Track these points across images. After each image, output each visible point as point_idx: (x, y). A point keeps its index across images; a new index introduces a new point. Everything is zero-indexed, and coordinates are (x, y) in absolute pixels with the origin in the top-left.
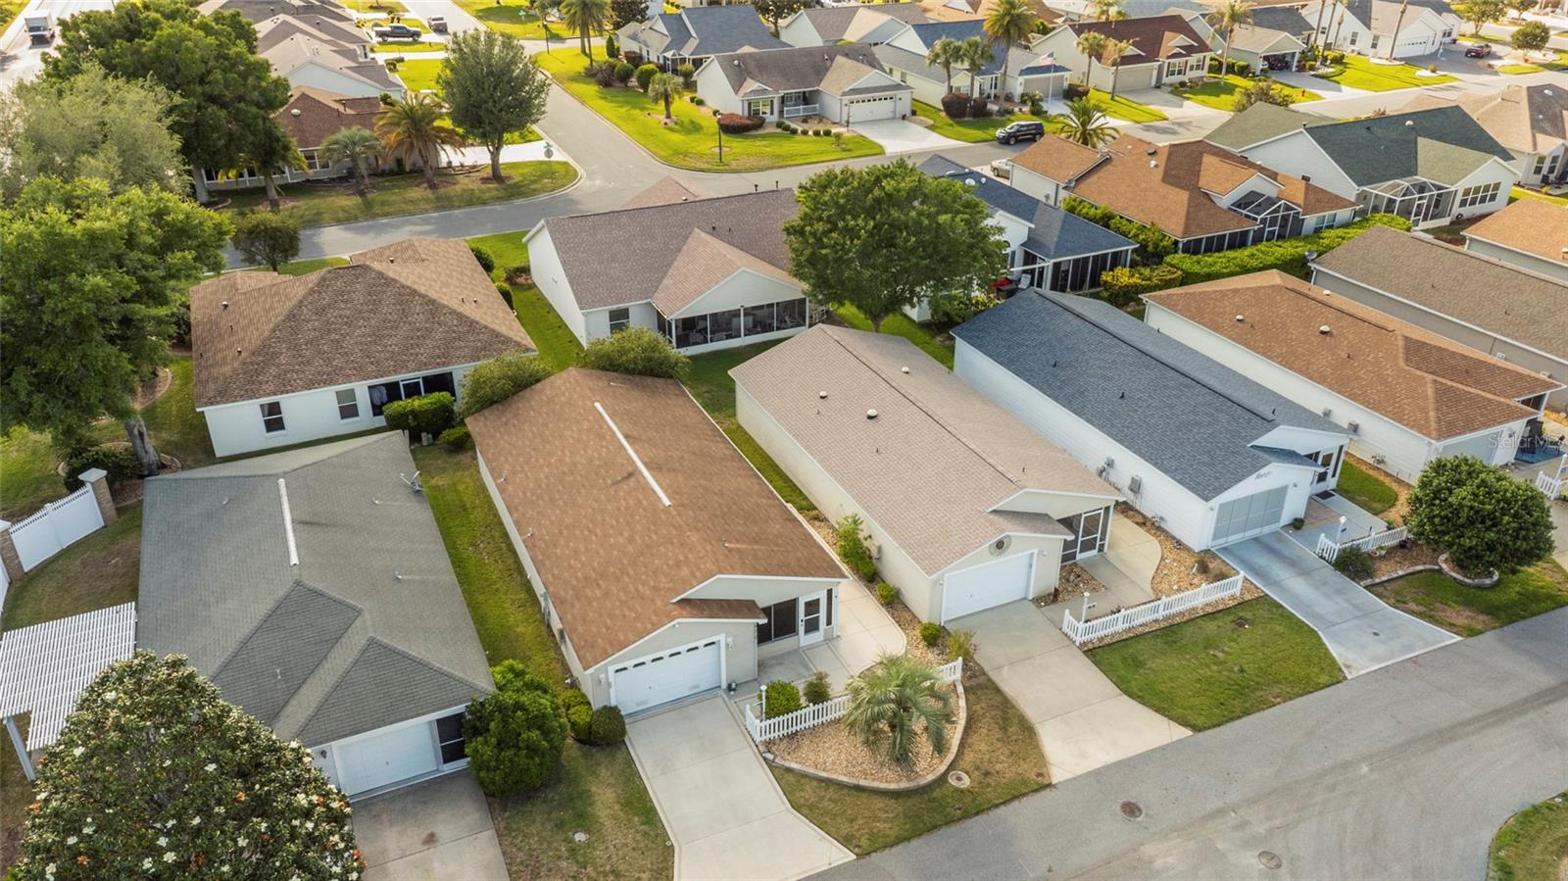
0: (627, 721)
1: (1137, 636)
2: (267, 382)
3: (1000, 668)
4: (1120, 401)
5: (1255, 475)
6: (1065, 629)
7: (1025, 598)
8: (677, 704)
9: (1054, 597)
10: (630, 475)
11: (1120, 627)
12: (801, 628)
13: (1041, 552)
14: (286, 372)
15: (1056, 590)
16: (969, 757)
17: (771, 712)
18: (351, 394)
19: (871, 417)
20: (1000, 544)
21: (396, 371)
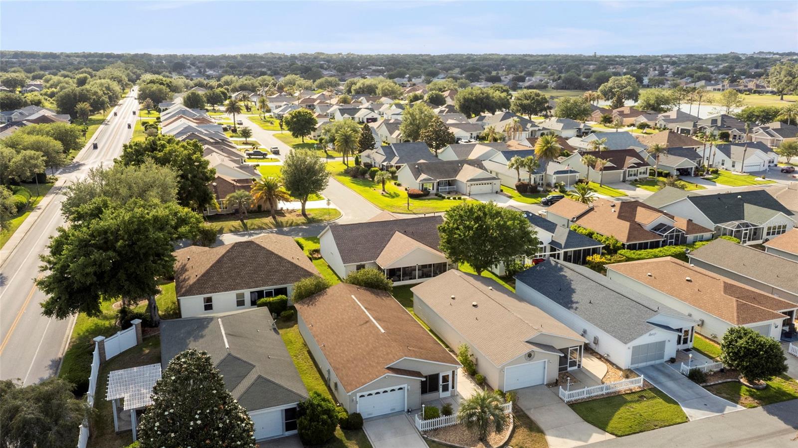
0: (364, 421)
1: (593, 400)
2: (207, 288)
3: (529, 409)
4: (589, 304)
5: (648, 334)
6: (560, 395)
7: (543, 384)
8: (385, 416)
9: (556, 384)
10: (367, 322)
11: (585, 396)
12: (441, 389)
13: (549, 361)
14: (216, 284)
15: (556, 380)
16: (514, 441)
17: (426, 418)
18: (243, 295)
19: (474, 306)
20: (530, 355)
21: (263, 286)
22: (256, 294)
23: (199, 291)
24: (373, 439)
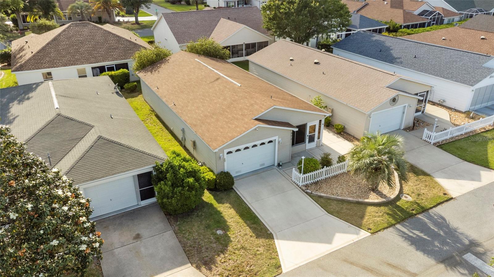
0: (235, 179)
1: (457, 140)
2: (45, 63)
4: (415, 59)
5: (489, 76)
6: (424, 138)
7: (399, 129)
8: (255, 173)
9: (412, 128)
10: (218, 79)
11: (448, 137)
12: (307, 140)
13: (409, 105)
15: (413, 124)
18: (84, 70)
19: (316, 63)
20: (394, 100)
21: (103, 61)
22: (98, 69)
23: (35, 66)
24: (248, 199)
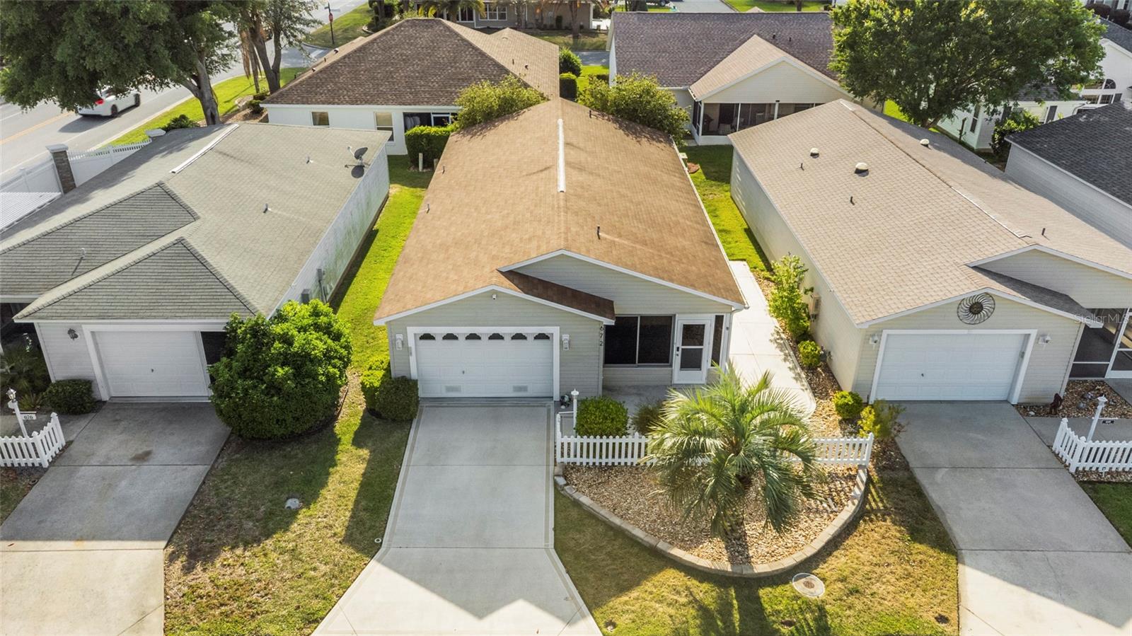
2: (321, 94)
3: (935, 468)
6: (1057, 446)
7: (1007, 401)
8: (494, 403)
9: (1053, 408)
10: (545, 169)
12: (677, 360)
13: (1042, 337)
15: (1057, 396)
17: (582, 430)
18: (389, 120)
19: (859, 172)
20: (976, 309)
21: (428, 103)
23: (303, 97)
24: (415, 456)
